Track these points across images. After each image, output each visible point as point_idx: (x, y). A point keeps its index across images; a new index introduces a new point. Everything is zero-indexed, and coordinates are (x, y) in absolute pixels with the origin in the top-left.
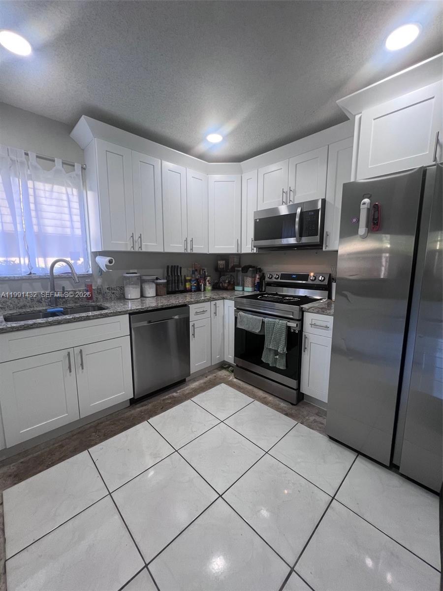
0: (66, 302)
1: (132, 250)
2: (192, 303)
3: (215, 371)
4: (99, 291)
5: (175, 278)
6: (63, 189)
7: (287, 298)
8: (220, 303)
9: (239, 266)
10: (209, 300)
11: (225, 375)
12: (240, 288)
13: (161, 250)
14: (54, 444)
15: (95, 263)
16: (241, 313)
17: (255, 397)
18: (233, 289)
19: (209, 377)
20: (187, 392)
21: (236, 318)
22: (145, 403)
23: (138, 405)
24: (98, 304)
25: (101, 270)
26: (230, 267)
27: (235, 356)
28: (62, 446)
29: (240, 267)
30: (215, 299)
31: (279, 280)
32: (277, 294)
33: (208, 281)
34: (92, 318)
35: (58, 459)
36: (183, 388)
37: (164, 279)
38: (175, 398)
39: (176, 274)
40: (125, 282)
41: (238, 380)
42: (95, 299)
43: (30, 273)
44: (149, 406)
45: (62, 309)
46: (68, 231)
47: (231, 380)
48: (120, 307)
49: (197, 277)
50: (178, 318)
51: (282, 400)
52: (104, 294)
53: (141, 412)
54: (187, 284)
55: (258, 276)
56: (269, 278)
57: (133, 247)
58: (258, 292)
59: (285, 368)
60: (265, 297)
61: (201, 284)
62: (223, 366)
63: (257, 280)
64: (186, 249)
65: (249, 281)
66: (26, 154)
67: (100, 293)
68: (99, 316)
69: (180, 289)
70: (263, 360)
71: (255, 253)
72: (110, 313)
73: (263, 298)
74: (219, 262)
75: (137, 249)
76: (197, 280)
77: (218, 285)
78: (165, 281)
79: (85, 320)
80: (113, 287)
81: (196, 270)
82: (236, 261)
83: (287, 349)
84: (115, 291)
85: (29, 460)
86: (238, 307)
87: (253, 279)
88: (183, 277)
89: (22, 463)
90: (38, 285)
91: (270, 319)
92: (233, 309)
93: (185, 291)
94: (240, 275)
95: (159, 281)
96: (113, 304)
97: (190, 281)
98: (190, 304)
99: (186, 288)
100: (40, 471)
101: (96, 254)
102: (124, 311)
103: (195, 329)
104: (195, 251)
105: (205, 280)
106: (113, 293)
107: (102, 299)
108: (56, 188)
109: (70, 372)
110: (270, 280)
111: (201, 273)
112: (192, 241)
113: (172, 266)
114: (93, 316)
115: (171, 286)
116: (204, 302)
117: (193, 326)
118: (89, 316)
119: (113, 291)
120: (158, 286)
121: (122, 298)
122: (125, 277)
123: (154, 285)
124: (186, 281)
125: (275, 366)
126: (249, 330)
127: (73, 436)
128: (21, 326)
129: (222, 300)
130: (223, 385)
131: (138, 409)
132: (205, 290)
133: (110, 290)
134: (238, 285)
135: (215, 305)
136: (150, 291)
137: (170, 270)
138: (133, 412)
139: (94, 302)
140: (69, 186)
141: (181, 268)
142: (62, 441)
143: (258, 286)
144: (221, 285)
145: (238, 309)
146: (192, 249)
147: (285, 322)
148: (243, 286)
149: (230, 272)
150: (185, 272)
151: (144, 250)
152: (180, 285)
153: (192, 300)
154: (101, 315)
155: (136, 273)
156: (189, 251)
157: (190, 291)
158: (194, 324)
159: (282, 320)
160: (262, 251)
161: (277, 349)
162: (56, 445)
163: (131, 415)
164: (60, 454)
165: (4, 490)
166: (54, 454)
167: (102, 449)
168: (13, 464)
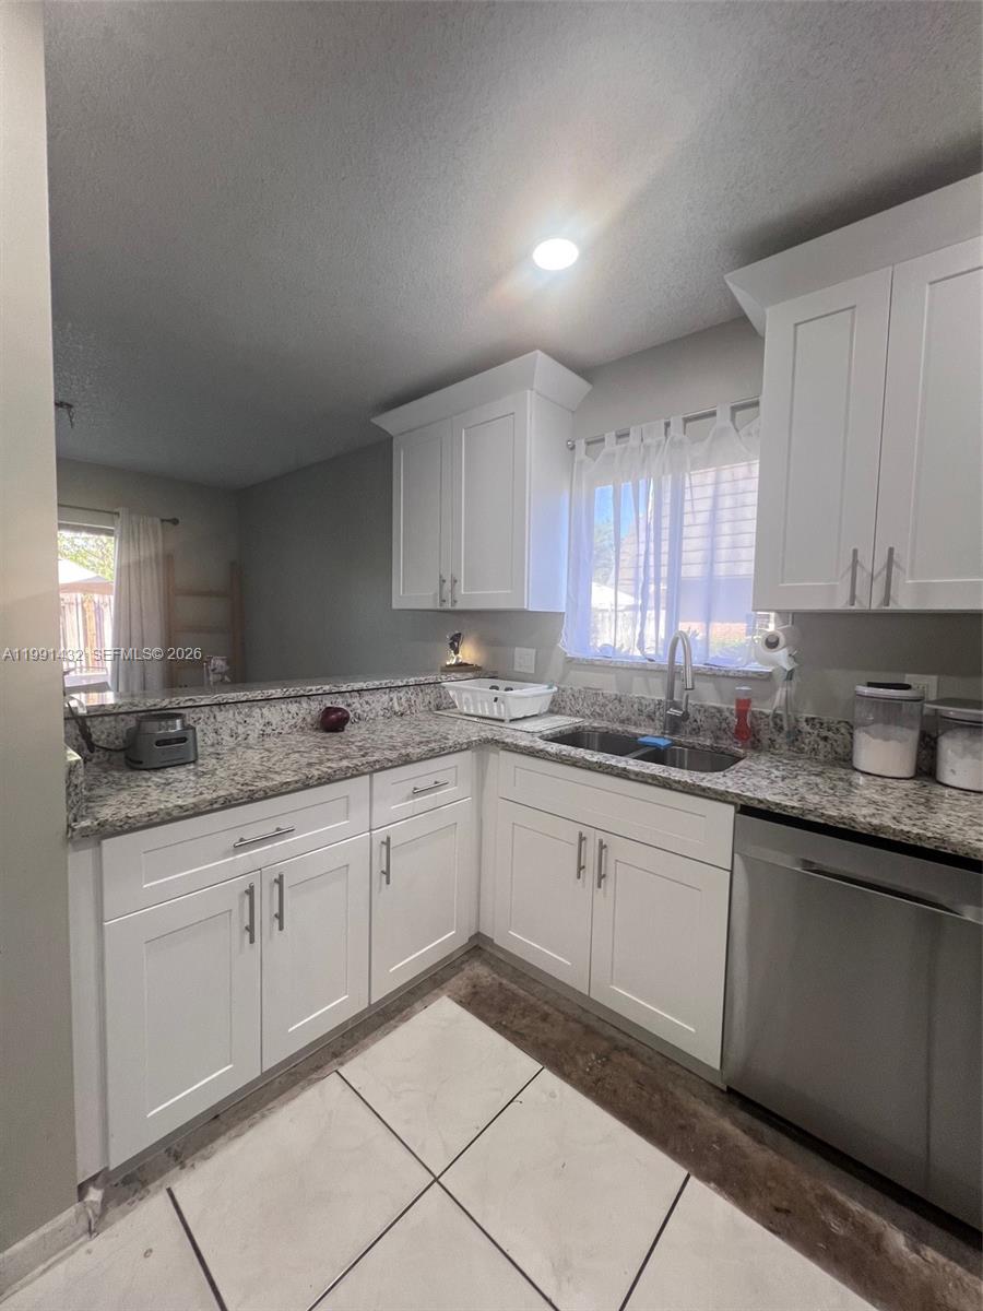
4: (780, 724)
42: (766, 742)
44: (759, 1155)
52: (792, 735)
53: (722, 1139)
57: (851, 597)
66: (667, 425)
67: (781, 728)
68: (650, 781)
72: (675, 782)
75: (875, 604)
80: (825, 719)
84: (830, 734)
85: (507, 990)
100: (486, 1019)
106: (825, 739)
109: (578, 877)
114: (637, 774)
118: (629, 771)
119: (824, 733)
121: (843, 760)
127: (575, 1020)
131: (728, 1126)
133: (813, 726)
138: (708, 1112)
162: (546, 1008)
163: (695, 1115)
164: (527, 1026)
165: (449, 996)
166: (524, 1018)
167: (553, 1095)
168: (495, 976)
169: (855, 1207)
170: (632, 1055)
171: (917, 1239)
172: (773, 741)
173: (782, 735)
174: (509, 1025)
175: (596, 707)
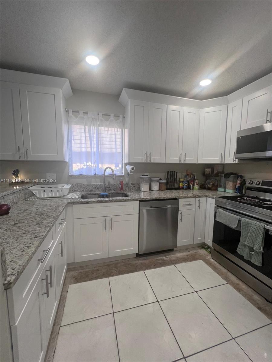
0: (110, 190)
1: (145, 162)
2: (181, 198)
3: (197, 248)
4: (127, 185)
5: (172, 179)
6: (113, 129)
7: (267, 203)
8: (203, 199)
9: (223, 172)
10: (195, 197)
11: (204, 254)
12: (223, 190)
13: (164, 162)
14: (95, 268)
15: (126, 169)
16: (220, 210)
17: (228, 280)
18: (217, 190)
19: (191, 252)
20: (174, 259)
21: (215, 213)
22: (145, 258)
23: (141, 258)
24: (125, 192)
25: (128, 174)
26: (215, 173)
27: (213, 241)
28: (98, 270)
29: (222, 174)
30: (199, 197)
31: (260, 186)
32: (256, 198)
33: (196, 183)
34: (118, 201)
35: (94, 277)
36: (171, 255)
37: (165, 180)
38: (164, 260)
39: (173, 177)
40: (141, 181)
41: (214, 260)
42: (124, 190)
43: (96, 174)
44: (147, 261)
45: (107, 194)
46: (114, 150)
47: (208, 259)
48: (135, 196)
49: (188, 180)
50: (170, 207)
51: (256, 293)
52: (129, 187)
53: (142, 263)
54: (181, 184)
55: (239, 182)
56: (249, 183)
57: (146, 160)
58: (238, 194)
59: (260, 265)
60: (244, 199)
61: (190, 184)
62: (203, 246)
63: (238, 184)
64: (180, 161)
65: (230, 184)
66: (98, 114)
67: (127, 186)
69: (175, 187)
70: (238, 252)
71: (236, 164)
72: (128, 199)
73: (242, 200)
74: (206, 169)
75: (148, 161)
76: (188, 181)
77: (204, 186)
78: (166, 181)
79: (115, 202)
80: (134, 183)
81: (188, 175)
82: (220, 169)
83: (264, 249)
85: (83, 272)
86: (218, 204)
87: (235, 184)
88: (178, 179)
89: (80, 272)
90: (98, 180)
91: (247, 220)
92: (213, 205)
93: (179, 188)
94: (223, 180)
95: (161, 181)
96: (132, 193)
97: (183, 182)
98: (179, 198)
99: (179, 186)
100: (86, 281)
101: (127, 164)
102: (136, 199)
103: (182, 216)
104: (187, 162)
105: (194, 182)
106: (134, 187)
107: (128, 190)
108: (110, 129)
109: (105, 230)
110: (251, 185)
111: (191, 177)
112: (185, 155)
113: (171, 172)
115: (169, 184)
116: (190, 198)
117: (181, 213)
119: (134, 186)
120: (161, 184)
121: (139, 190)
122: (141, 178)
123: (158, 184)
124: (180, 182)
125: (250, 260)
126: (227, 224)
127: (104, 266)
128: (85, 202)
129: (205, 198)
130: (201, 261)
131: (140, 261)
132: (193, 188)
133: (132, 185)
134: (221, 187)
135: (199, 200)
136: (155, 187)
137: (169, 174)
138: (137, 262)
139: (123, 191)
140: (116, 128)
141: (177, 173)
142: (99, 267)
143: (239, 189)
144: (206, 186)
145: (218, 206)
146: (185, 161)
147: (263, 224)
148: (225, 188)
149: (214, 177)
150: (180, 176)
151: (152, 161)
152: (176, 185)
153: (181, 196)
154: (123, 200)
155: (147, 176)
156: (183, 162)
157: (183, 188)
158: (182, 213)
159: (260, 222)
160: (243, 162)
161: (252, 246)
162: (96, 268)
163: (136, 263)
164: (96, 274)
165: (70, 284)
166: (94, 274)
167: (116, 280)
168: (77, 272)
169: (159, 258)
170: (119, 263)
171: (165, 256)
172: (125, 189)
173: (127, 188)
174: (92, 277)
175: (81, 189)
